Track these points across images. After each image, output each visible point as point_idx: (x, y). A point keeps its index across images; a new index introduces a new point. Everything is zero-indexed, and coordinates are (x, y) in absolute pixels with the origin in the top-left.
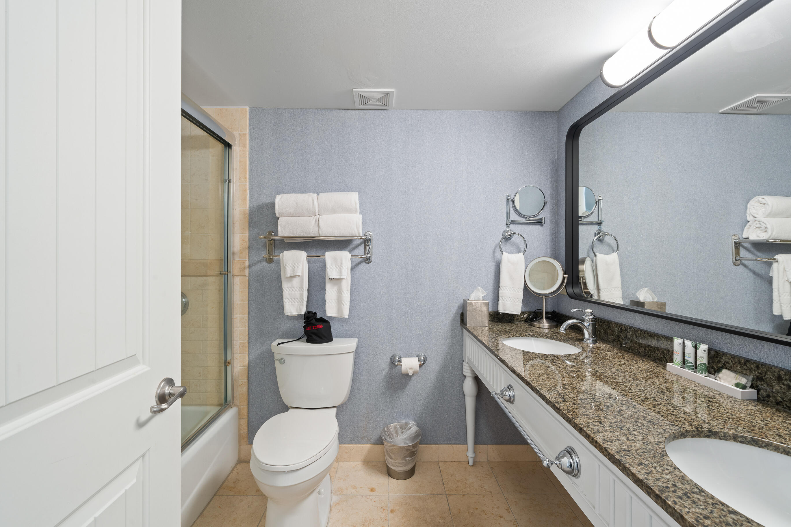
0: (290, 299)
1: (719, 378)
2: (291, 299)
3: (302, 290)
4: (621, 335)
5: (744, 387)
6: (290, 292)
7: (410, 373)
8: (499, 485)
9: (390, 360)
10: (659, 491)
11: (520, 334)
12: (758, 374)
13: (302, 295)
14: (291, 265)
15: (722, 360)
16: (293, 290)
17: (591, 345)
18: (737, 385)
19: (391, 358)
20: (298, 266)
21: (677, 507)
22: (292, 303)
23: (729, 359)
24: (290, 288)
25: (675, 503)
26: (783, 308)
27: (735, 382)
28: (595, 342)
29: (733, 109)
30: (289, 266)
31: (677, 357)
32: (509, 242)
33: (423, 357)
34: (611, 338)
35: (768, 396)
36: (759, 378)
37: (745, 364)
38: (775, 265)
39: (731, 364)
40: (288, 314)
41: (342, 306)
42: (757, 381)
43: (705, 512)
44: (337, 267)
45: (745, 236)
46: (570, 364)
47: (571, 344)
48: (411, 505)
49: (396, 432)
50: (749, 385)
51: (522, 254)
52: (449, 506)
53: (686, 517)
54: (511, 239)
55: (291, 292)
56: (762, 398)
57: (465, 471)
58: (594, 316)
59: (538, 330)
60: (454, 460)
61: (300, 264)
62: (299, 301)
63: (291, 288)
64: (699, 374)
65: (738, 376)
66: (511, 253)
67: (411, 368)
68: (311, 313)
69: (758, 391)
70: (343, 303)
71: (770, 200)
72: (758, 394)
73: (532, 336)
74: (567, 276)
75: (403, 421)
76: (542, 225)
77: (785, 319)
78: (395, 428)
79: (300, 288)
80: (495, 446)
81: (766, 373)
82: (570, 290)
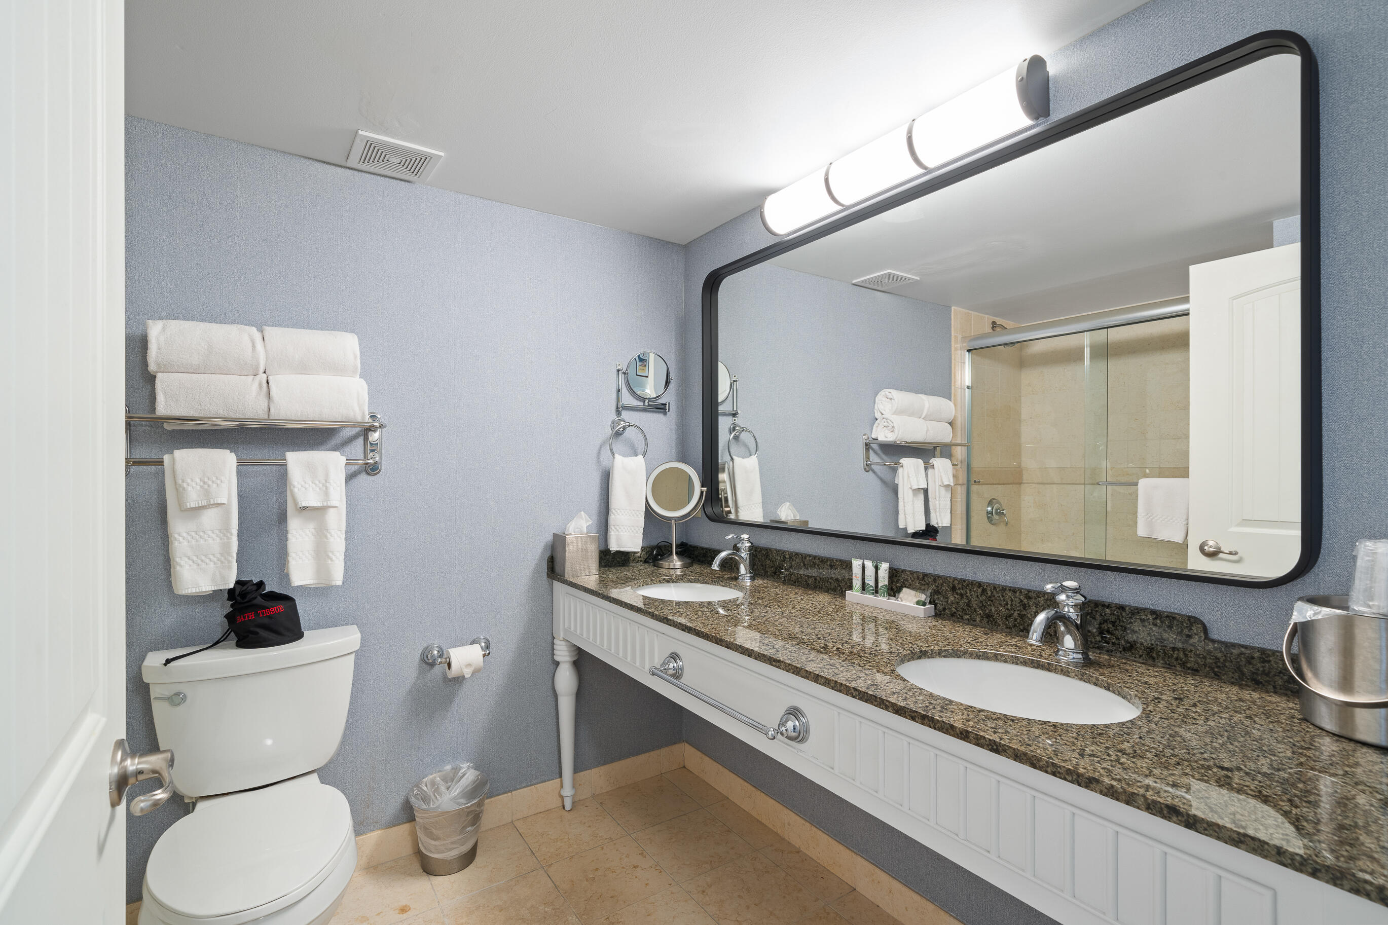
0: (195, 558)
1: (901, 598)
2: (197, 556)
3: (227, 537)
4: (783, 566)
5: (924, 604)
6: (194, 542)
7: (467, 673)
8: (619, 824)
9: (421, 658)
10: (924, 711)
11: (652, 580)
12: (935, 588)
13: (226, 546)
14: (198, 481)
15: (901, 578)
16: (201, 537)
17: (748, 582)
18: (918, 603)
19: (423, 654)
20: (219, 482)
21: (945, 720)
22: (198, 565)
23: (908, 575)
24: (193, 534)
25: (941, 717)
26: (907, 520)
27: (916, 600)
28: (753, 578)
29: (864, 281)
30: (194, 484)
31: (857, 583)
32: (620, 438)
33: (485, 643)
34: (770, 571)
35: (944, 609)
36: (936, 592)
37: (923, 578)
38: (900, 470)
39: (910, 581)
40: (189, 592)
41: (330, 562)
42: (934, 596)
43: (964, 717)
44: (317, 482)
45: (874, 436)
46: (724, 613)
47: (723, 586)
48: (488, 906)
49: (437, 790)
50: (928, 601)
51: (640, 457)
52: (553, 882)
53: (955, 725)
54: (623, 434)
55: (197, 541)
56: (939, 613)
57: (561, 821)
58: (752, 543)
59: (666, 571)
60: (539, 811)
61: (223, 478)
62: (218, 560)
63: (196, 533)
64: (881, 598)
65: (918, 594)
66: (624, 456)
67: (469, 665)
68: (251, 583)
69: (936, 605)
70: (330, 555)
71: (895, 394)
72: (935, 609)
73: (668, 582)
74: (705, 489)
75: (448, 767)
76: (665, 414)
77: (909, 532)
78: (433, 783)
79: (220, 532)
80: (602, 767)
81: (942, 584)
82: (709, 510)
